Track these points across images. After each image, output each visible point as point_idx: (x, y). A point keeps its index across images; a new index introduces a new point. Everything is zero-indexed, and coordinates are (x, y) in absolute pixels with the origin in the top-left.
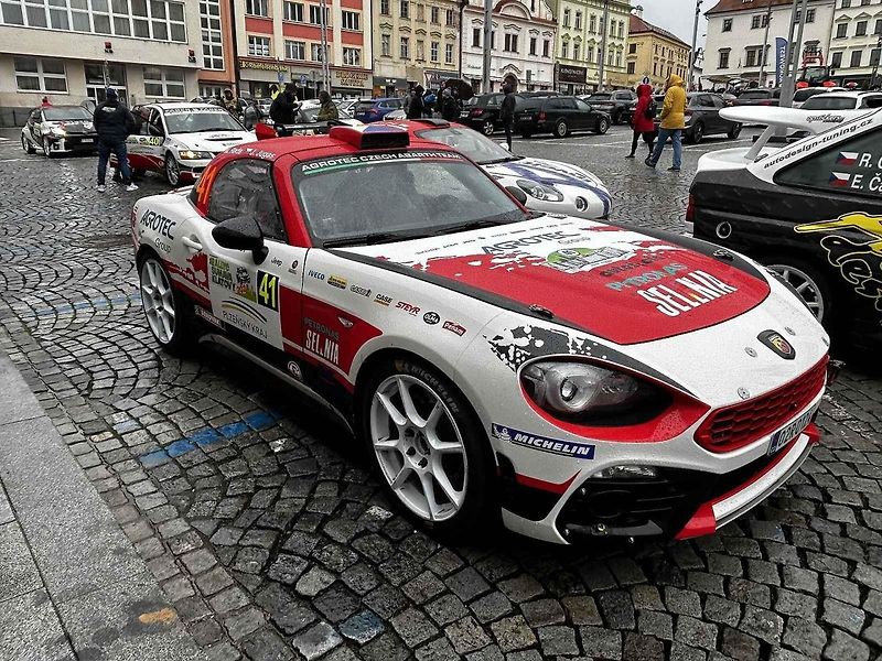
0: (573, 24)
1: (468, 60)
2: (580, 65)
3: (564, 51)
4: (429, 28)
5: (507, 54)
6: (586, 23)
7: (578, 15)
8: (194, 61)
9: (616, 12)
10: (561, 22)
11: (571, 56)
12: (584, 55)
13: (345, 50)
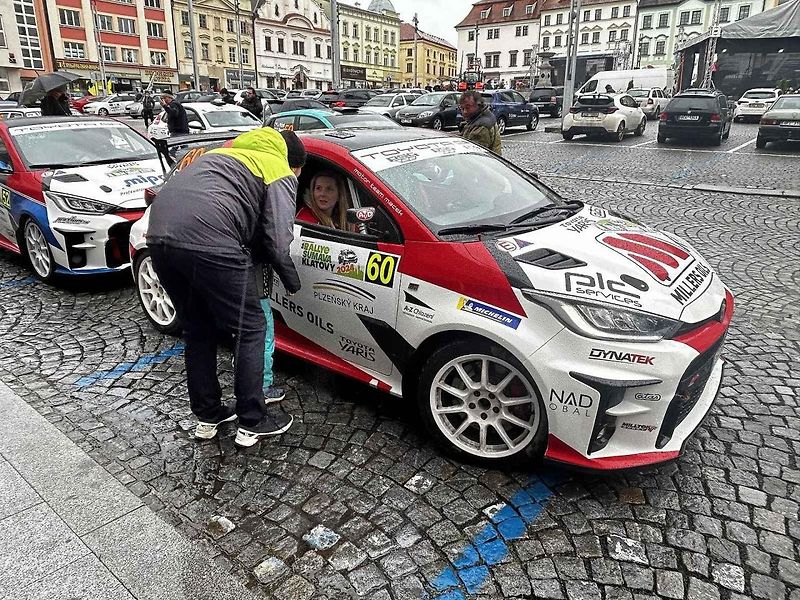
0: (351, 32)
1: (261, 61)
2: (360, 66)
3: (346, 55)
4: (226, 36)
5: (296, 57)
6: (362, 32)
7: (355, 26)
8: (14, 62)
9: (389, 25)
10: (341, 33)
11: (351, 58)
12: (363, 57)
13: (152, 54)
